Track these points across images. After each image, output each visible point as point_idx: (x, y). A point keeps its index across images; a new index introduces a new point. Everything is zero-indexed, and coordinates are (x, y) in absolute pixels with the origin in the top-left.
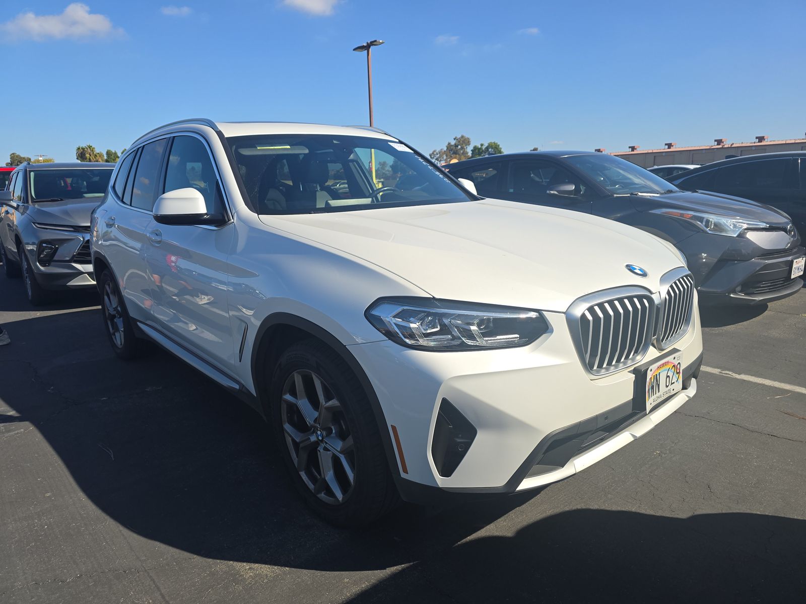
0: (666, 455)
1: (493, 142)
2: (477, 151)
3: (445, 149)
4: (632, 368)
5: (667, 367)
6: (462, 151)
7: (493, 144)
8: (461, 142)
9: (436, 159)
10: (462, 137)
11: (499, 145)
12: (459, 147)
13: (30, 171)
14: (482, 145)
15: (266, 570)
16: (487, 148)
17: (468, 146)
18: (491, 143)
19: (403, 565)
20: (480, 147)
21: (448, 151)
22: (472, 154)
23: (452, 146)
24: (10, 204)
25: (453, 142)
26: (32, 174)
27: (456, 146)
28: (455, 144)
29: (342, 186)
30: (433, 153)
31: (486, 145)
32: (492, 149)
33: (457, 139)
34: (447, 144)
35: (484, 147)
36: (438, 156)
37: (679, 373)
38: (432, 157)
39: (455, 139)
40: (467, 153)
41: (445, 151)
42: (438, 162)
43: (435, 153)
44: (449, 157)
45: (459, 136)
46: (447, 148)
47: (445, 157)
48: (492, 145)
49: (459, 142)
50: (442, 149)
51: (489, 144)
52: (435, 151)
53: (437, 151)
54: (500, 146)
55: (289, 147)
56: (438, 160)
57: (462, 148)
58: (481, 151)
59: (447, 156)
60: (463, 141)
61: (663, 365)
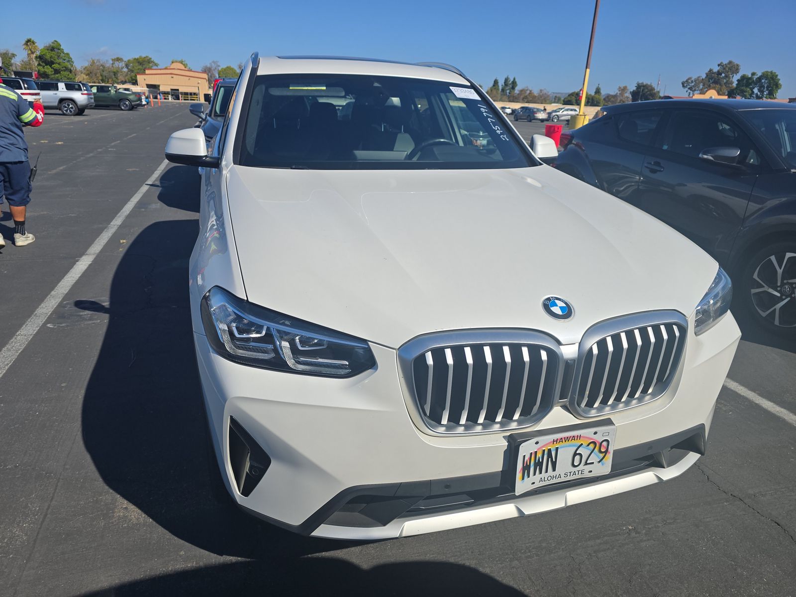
0: (637, 535)
1: (770, 71)
2: (745, 81)
3: (704, 76)
4: (508, 434)
5: (578, 443)
6: (725, 81)
7: (769, 74)
8: (727, 69)
9: (689, 88)
10: (730, 62)
11: (777, 75)
12: (723, 75)
13: (221, 87)
14: (753, 74)
15: (135, 514)
16: (760, 79)
17: (735, 75)
18: (767, 72)
19: (239, 558)
20: (750, 76)
21: (707, 80)
22: (737, 85)
23: (714, 73)
24: (200, 115)
25: (716, 69)
26: (222, 89)
27: (719, 73)
28: (718, 71)
29: (565, 113)
30: (687, 81)
31: (759, 74)
32: (766, 80)
33: (723, 66)
34: (707, 71)
35: (755, 77)
36: (693, 84)
37: (606, 452)
38: (685, 85)
39: (719, 65)
40: (732, 83)
41: (703, 79)
42: (691, 92)
43: (690, 81)
44: (706, 86)
45: (725, 62)
46: (707, 75)
47: (701, 87)
48: (767, 75)
49: (724, 69)
50: (699, 77)
51: (763, 74)
52: (690, 78)
53: (693, 79)
54: (778, 77)
55: (324, 88)
56: (691, 90)
57: (726, 76)
58: (750, 81)
59: (704, 85)
60: (729, 69)
61: (567, 439)
